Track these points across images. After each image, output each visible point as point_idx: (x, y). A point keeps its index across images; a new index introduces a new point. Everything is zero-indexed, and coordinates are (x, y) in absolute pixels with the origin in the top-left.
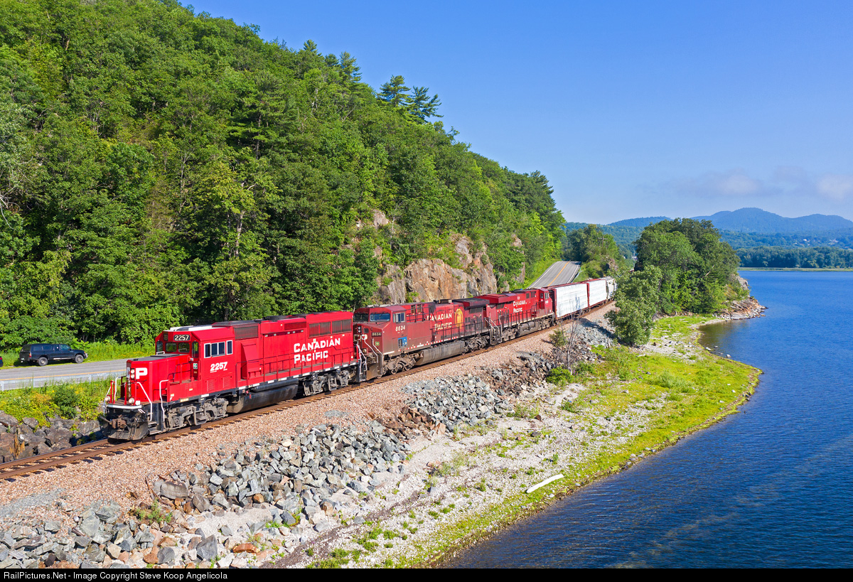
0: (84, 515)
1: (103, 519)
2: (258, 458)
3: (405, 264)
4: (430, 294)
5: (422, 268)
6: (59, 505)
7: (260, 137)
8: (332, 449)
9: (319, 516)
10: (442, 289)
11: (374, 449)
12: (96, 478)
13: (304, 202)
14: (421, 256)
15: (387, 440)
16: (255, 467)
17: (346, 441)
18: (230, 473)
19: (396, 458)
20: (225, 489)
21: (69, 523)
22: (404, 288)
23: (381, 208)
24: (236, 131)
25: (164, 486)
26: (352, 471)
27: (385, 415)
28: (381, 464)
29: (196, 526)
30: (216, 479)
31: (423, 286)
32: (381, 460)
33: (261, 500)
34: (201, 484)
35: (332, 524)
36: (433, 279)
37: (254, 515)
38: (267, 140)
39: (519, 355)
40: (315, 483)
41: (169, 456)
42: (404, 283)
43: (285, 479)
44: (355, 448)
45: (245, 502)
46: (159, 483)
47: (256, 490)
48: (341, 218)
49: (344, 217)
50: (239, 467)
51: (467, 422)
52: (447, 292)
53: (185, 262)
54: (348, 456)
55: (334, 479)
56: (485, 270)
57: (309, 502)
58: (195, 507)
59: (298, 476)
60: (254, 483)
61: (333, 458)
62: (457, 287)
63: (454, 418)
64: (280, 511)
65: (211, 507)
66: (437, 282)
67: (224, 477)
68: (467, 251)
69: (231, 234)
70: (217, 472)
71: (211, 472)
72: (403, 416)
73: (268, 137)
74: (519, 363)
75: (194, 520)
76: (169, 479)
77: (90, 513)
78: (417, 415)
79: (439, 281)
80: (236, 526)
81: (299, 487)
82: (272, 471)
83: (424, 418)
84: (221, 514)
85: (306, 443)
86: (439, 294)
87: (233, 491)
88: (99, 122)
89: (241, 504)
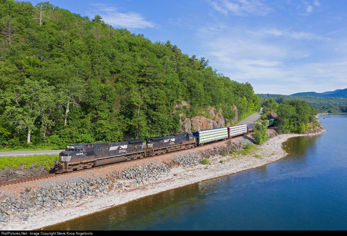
0: (98, 178)
1: (101, 179)
2: (133, 170)
3: (191, 118)
4: (199, 127)
5: (196, 119)
6: (93, 176)
7: (147, 81)
8: (151, 169)
9: (145, 182)
10: (203, 125)
11: (161, 169)
12: (100, 171)
13: (158, 101)
14: (196, 115)
15: (165, 168)
16: (132, 171)
17: (155, 167)
18: (127, 172)
19: (167, 171)
20: (125, 175)
21: (95, 179)
22: (190, 125)
23: (185, 100)
24: (140, 79)
25: (113, 174)
26: (155, 174)
27: (167, 162)
28: (163, 173)
29: (119, 182)
30: (124, 173)
31: (197, 124)
32: (163, 172)
33: (133, 178)
34: (120, 174)
35: (147, 183)
36: (200, 122)
37: (131, 181)
38: (148, 82)
39: (214, 147)
40: (145, 175)
41: (114, 168)
42: (190, 123)
43: (139, 174)
44: (157, 169)
45: (129, 178)
46: (112, 173)
47: (132, 176)
48: (170, 104)
49: (172, 104)
50: (129, 171)
51: (189, 165)
52: (205, 126)
53: (124, 119)
54: (154, 170)
55: (150, 175)
56: (220, 119)
57: (143, 179)
58: (119, 178)
59: (142, 174)
60: (131, 174)
61: (151, 171)
62: (209, 125)
63: (186, 163)
64: (137, 180)
65: (122, 179)
66: (201, 123)
67: (125, 173)
68: (213, 113)
69: (136, 111)
70: (124, 172)
71: (123, 172)
72: (172, 162)
73: (149, 81)
74: (213, 149)
75: (119, 181)
76: (114, 172)
77: (99, 177)
78: (175, 162)
79: (202, 123)
80: (127, 182)
81: (142, 176)
82: (136, 172)
83: (177, 163)
84: (124, 180)
85: (145, 167)
86: (202, 127)
87: (127, 176)
88: (101, 78)
89: (129, 179)
